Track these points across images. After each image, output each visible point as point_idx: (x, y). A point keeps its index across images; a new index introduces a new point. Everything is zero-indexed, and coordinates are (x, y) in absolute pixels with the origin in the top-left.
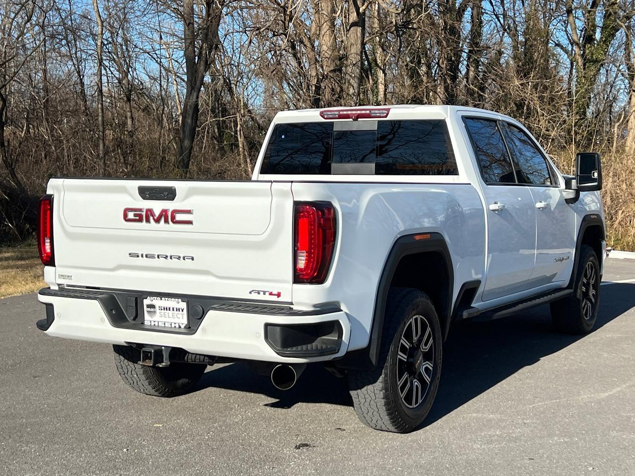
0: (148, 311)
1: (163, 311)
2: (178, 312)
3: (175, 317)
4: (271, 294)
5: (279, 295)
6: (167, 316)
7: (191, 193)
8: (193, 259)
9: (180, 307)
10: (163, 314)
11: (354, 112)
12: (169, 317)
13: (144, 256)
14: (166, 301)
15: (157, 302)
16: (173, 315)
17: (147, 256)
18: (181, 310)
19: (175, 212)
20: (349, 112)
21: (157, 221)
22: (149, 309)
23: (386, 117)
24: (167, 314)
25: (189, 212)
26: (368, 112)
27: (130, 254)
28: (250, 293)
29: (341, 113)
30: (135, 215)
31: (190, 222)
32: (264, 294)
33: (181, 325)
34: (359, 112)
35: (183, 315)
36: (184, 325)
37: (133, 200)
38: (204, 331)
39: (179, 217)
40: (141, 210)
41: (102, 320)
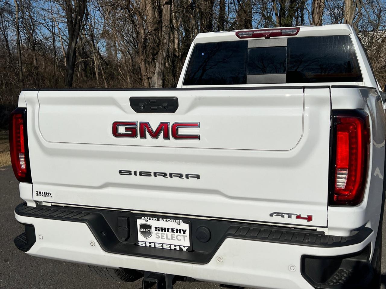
0: (142, 232)
1: (160, 232)
2: (179, 234)
3: (175, 238)
4: (299, 217)
5: (309, 218)
6: (165, 237)
7: (196, 104)
8: (198, 177)
9: (181, 228)
10: (160, 235)
11: (267, 32)
12: (167, 239)
13: (138, 174)
14: (165, 222)
15: (154, 223)
16: (172, 237)
17: (141, 174)
18: (182, 232)
19: (176, 126)
20: (262, 32)
21: (155, 135)
22: (143, 230)
23: (296, 34)
24: (165, 235)
25: (196, 125)
26: (279, 31)
27: (120, 171)
28: (271, 215)
29: (255, 32)
30: (126, 129)
31: (197, 137)
32: (290, 217)
33: (182, 247)
34: (271, 31)
35: (184, 237)
36: (186, 248)
37: (124, 113)
38: (220, 260)
39: (182, 131)
40: (134, 124)
41: (92, 244)
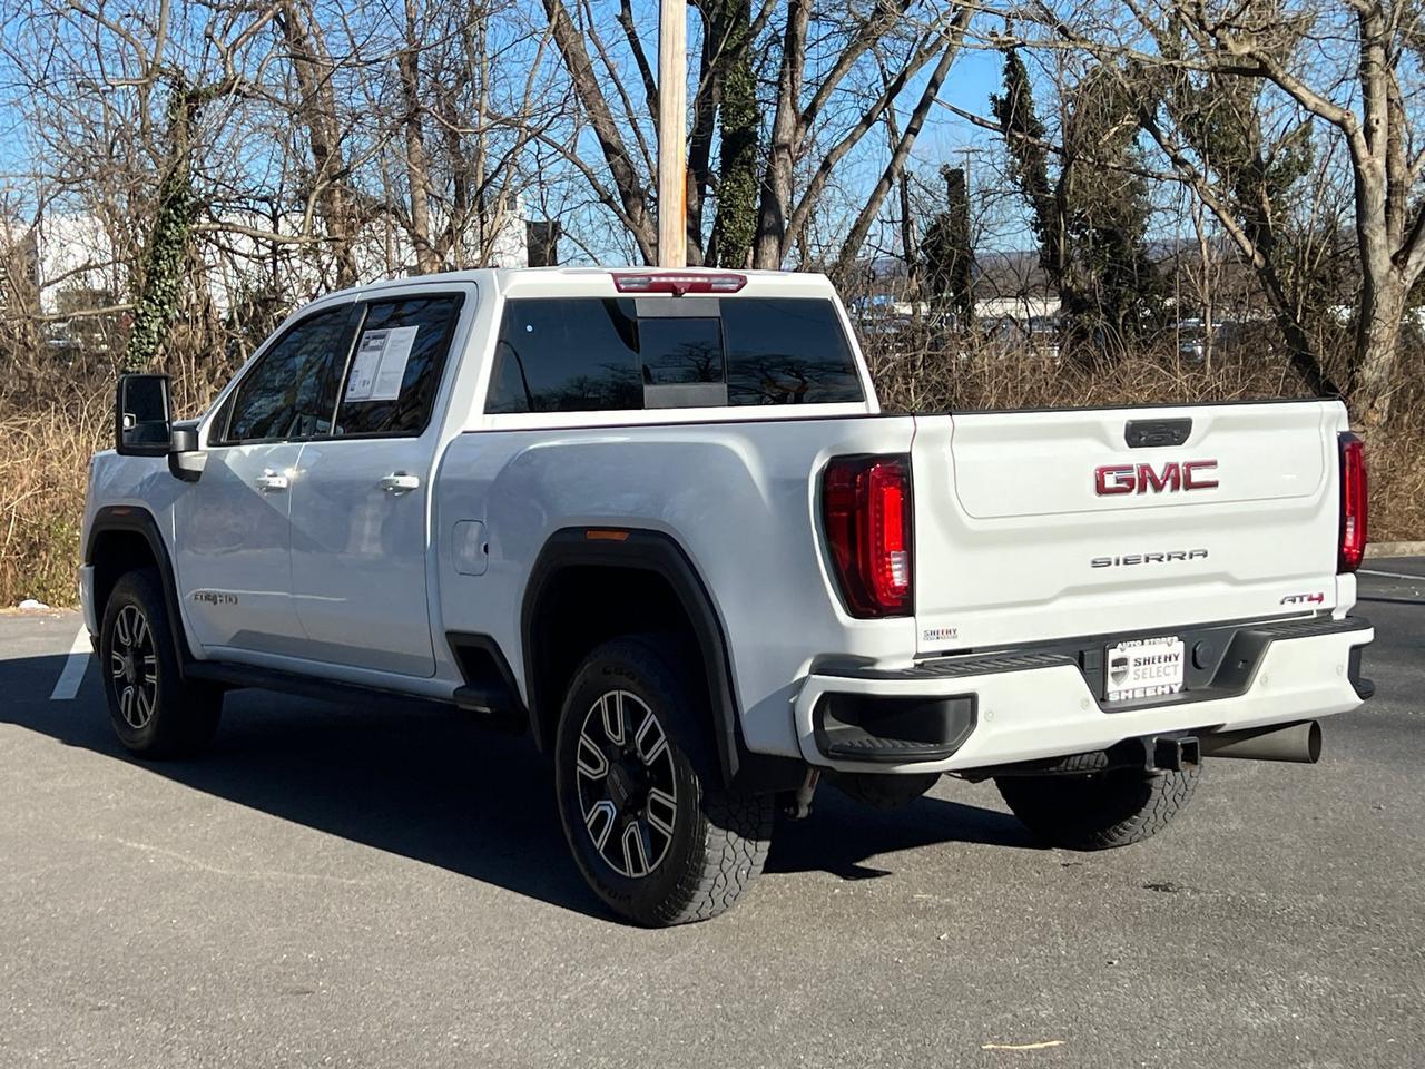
0: (1113, 674)
1: (1142, 667)
2: (1168, 663)
3: (1163, 673)
4: (1311, 599)
5: (1320, 599)
6: (1148, 675)
8: (1205, 555)
9: (1172, 652)
10: (1140, 673)
11: (681, 280)
12: (1152, 677)
13: (1121, 562)
14: (1151, 646)
15: (1132, 651)
16: (1158, 671)
17: (1126, 562)
18: (1173, 658)
19: (1190, 466)
20: (672, 280)
21: (1158, 487)
22: (1115, 669)
23: (739, 290)
24: (1148, 671)
25: (1213, 464)
26: (706, 280)
27: (1094, 562)
28: (1283, 603)
29: (655, 279)
30: (1118, 481)
31: (1214, 484)
32: (1302, 600)
33: (1173, 686)
34: (690, 280)
35: (1176, 666)
36: (1179, 686)
38: (1265, 682)
39: (1197, 476)
40: (1130, 468)
41: (1085, 704)
